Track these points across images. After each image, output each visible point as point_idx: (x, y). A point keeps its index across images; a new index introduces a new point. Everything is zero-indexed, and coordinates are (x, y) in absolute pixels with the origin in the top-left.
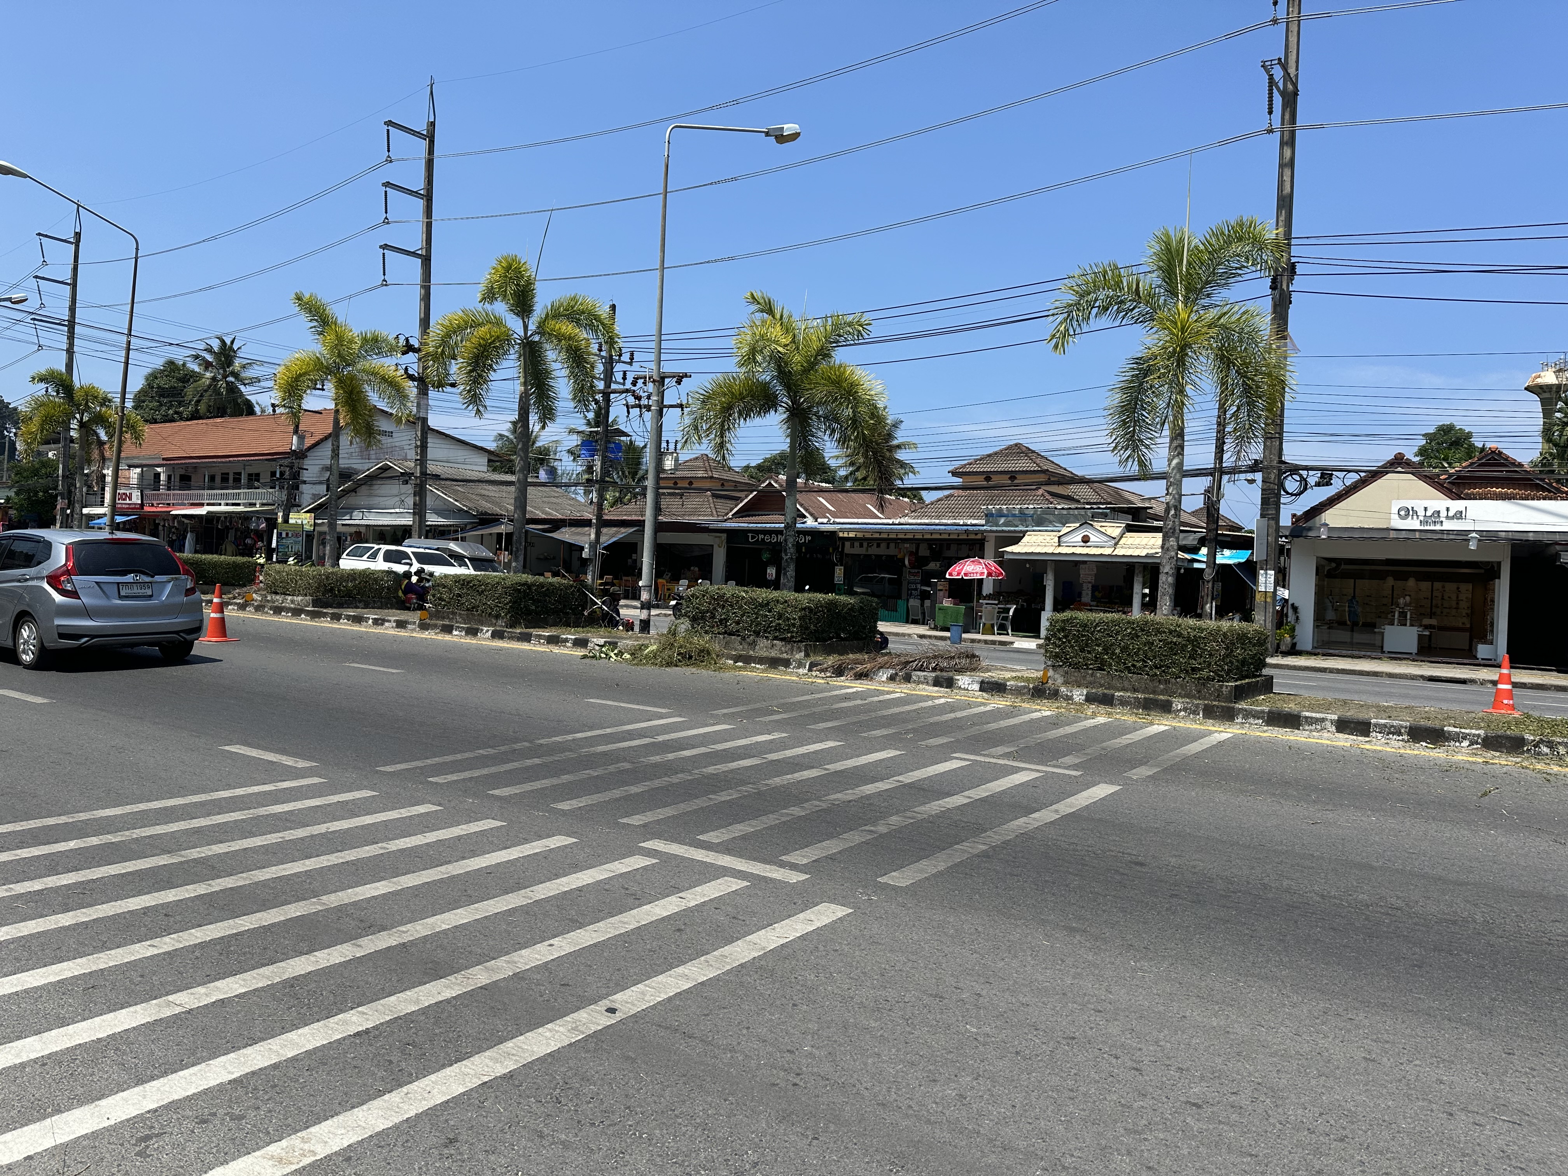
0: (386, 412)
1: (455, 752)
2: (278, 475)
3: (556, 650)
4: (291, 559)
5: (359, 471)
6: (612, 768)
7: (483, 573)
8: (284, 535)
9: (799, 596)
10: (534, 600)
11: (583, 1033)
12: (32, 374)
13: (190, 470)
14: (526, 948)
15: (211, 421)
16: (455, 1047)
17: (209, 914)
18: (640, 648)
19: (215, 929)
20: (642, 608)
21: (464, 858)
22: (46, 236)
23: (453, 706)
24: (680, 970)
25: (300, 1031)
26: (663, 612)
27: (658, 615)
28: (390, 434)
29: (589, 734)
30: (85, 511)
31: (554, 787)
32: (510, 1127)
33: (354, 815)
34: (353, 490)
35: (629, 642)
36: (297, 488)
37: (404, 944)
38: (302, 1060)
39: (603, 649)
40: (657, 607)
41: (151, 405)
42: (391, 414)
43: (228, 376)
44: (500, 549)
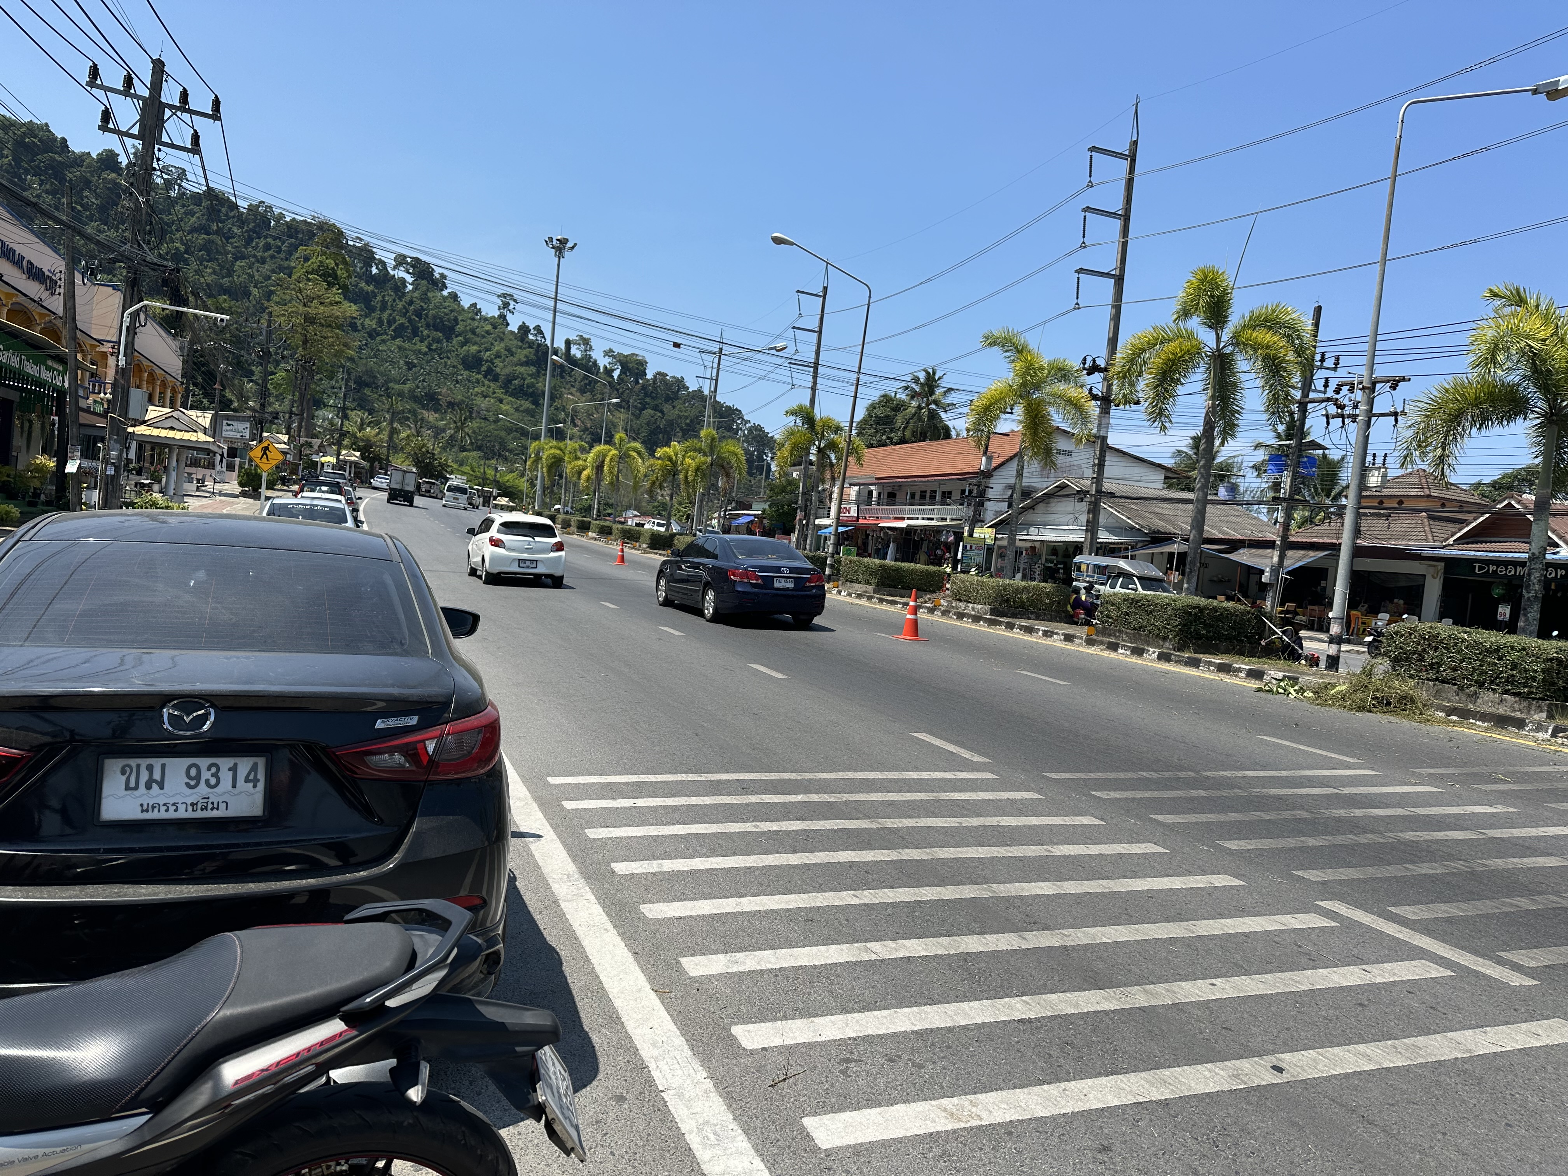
0: (1068, 433)
1: (1117, 769)
2: (967, 493)
3: (1227, 679)
4: (973, 570)
5: (1038, 489)
6: (1286, 814)
7: (1152, 593)
8: (968, 548)
9: (1545, 644)
10: (1205, 625)
11: (1245, 1084)
12: (786, 408)
13: (896, 488)
14: (1186, 980)
15: (915, 444)
16: (1111, 1059)
17: (899, 879)
18: (1326, 687)
19: (904, 893)
20: (1331, 642)
21: (1125, 877)
22: (803, 292)
23: (1116, 724)
24: (1361, 1047)
25: (972, 1004)
26: (1356, 648)
27: (1348, 651)
28: (1069, 453)
29: (1262, 773)
30: (817, 522)
31: (1221, 824)
32: (1163, 1154)
33: (1021, 814)
34: (1032, 508)
35: (1313, 679)
36: (983, 506)
37: (1066, 947)
38: (972, 1030)
39: (1282, 684)
40: (1349, 642)
41: (869, 432)
42: (1073, 434)
43: (930, 404)
44: (1171, 569)
